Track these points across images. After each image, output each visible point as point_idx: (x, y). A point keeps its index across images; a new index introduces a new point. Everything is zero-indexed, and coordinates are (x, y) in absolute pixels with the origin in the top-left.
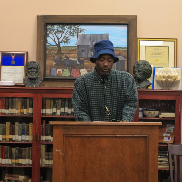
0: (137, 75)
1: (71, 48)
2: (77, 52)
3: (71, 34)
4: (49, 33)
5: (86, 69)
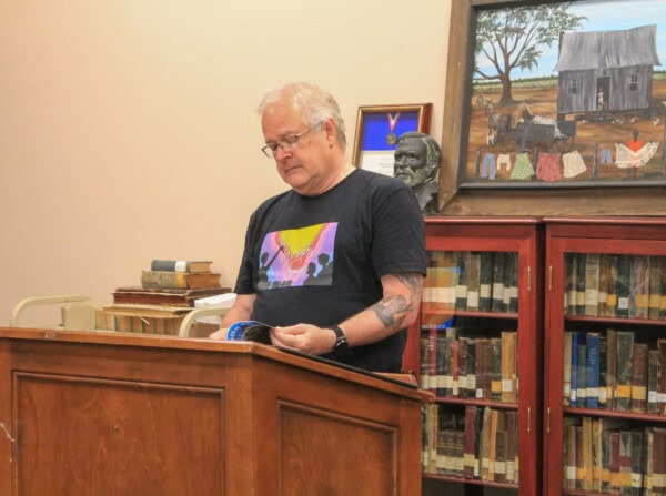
1: (541, 83)
2: (556, 96)
3: (544, 37)
4: (481, 37)
5: (579, 151)
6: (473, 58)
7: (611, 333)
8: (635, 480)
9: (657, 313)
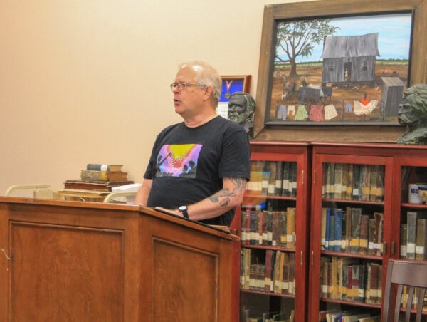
0: (400, 115)
1: (314, 65)
2: (321, 73)
3: (315, 38)
4: (279, 37)
5: (334, 105)
6: (275, 49)
7: (349, 209)
8: (360, 293)
9: (374, 198)
